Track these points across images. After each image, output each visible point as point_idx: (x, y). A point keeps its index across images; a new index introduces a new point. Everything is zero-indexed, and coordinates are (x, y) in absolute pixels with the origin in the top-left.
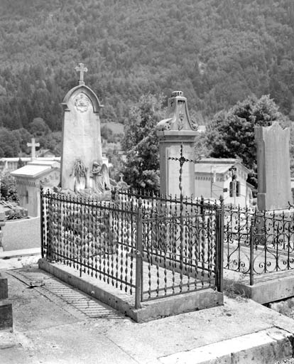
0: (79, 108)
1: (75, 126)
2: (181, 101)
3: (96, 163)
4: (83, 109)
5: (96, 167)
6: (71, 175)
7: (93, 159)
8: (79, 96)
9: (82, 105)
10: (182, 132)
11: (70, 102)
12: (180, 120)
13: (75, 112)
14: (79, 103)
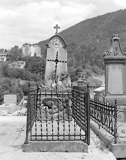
0: (55, 46)
1: (52, 55)
2: (116, 40)
3: (63, 73)
4: (57, 46)
5: (64, 75)
6: (49, 79)
7: (62, 71)
8: (55, 40)
9: (56, 44)
10: (116, 57)
11: (50, 43)
12: (115, 50)
13: (53, 48)
14: (55, 44)
